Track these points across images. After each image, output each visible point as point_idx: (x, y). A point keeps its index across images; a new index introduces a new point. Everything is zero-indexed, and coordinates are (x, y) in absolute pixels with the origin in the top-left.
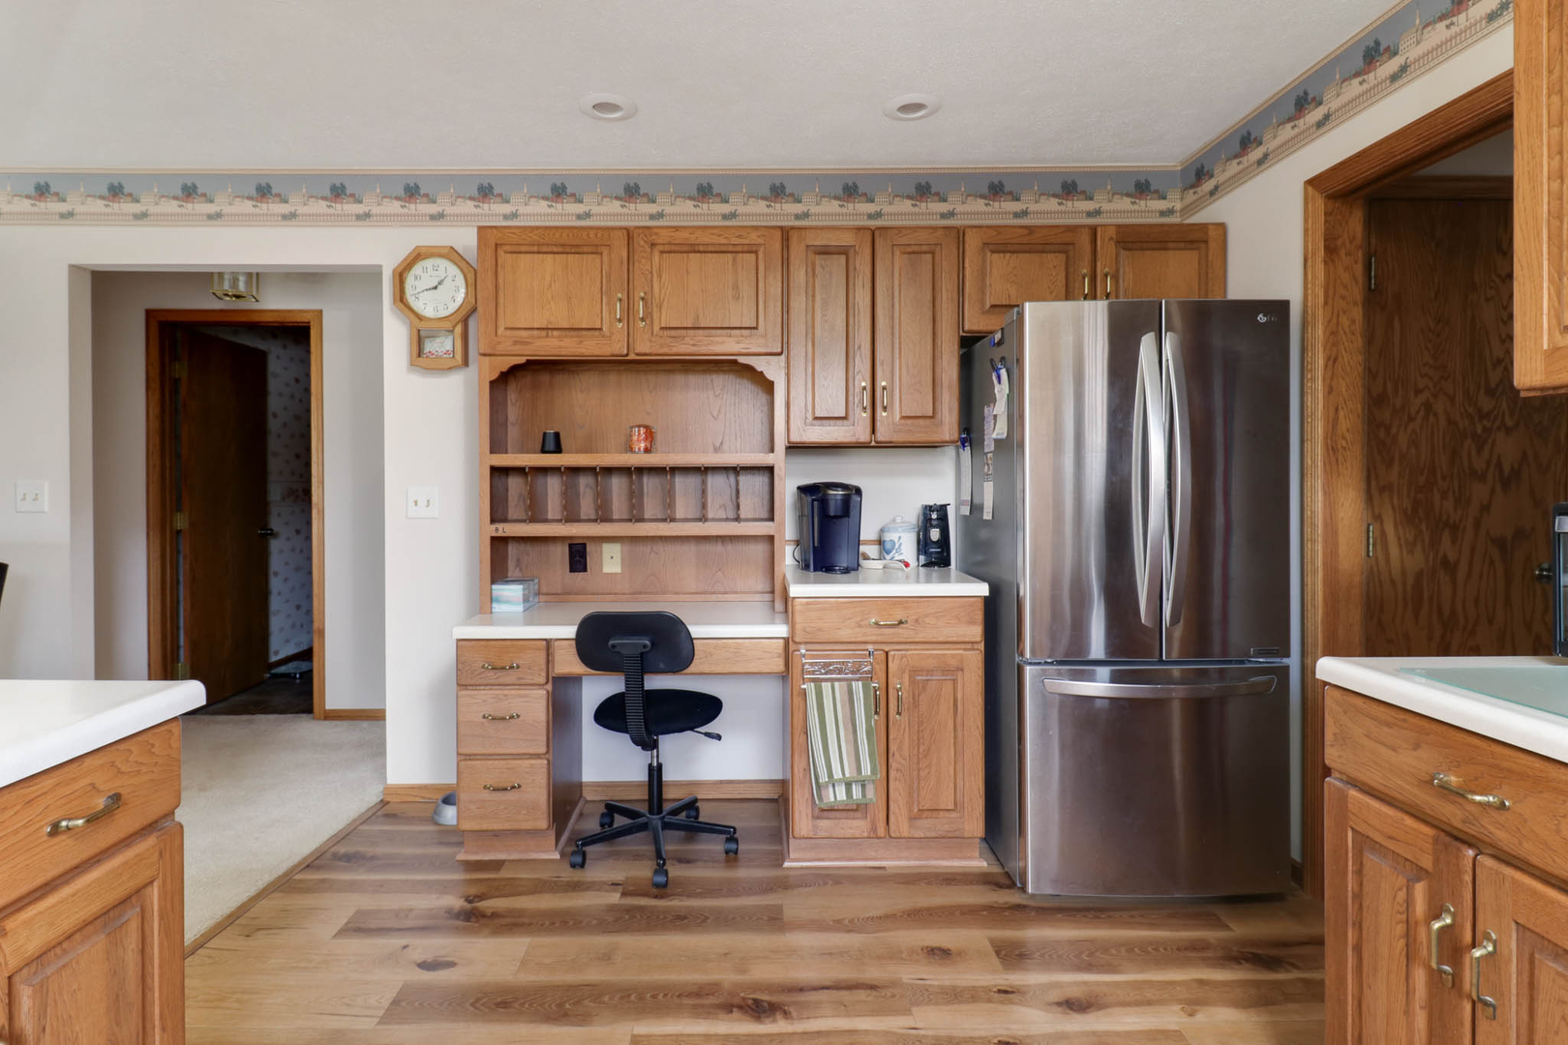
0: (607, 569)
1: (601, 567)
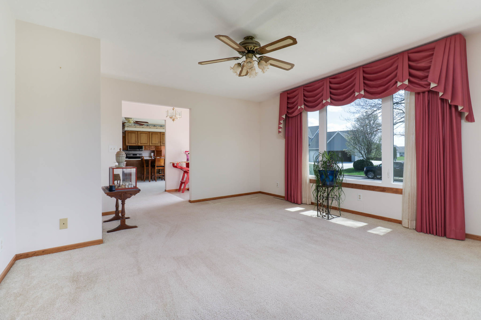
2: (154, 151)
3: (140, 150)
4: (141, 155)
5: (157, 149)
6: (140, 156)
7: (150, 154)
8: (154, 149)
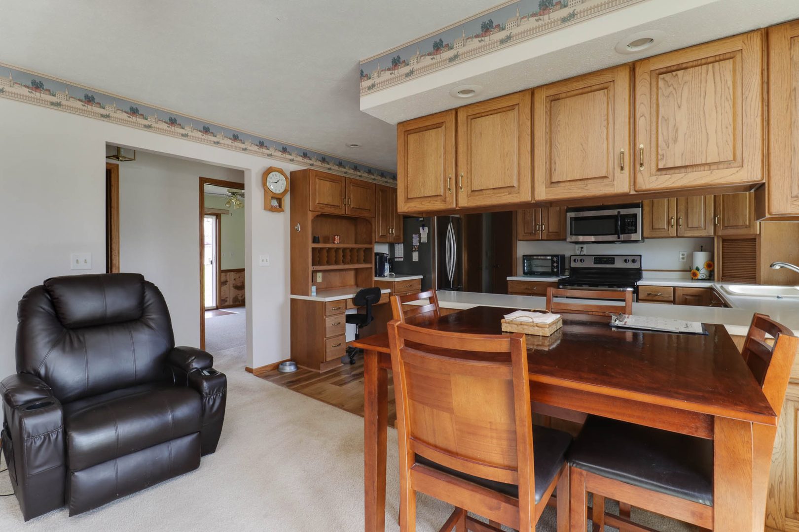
0: (318, 281)
1: (316, 280)
2: (710, 240)
3: (623, 237)
4: (633, 261)
5: (726, 228)
6: (630, 265)
7: (690, 257)
8: (709, 232)
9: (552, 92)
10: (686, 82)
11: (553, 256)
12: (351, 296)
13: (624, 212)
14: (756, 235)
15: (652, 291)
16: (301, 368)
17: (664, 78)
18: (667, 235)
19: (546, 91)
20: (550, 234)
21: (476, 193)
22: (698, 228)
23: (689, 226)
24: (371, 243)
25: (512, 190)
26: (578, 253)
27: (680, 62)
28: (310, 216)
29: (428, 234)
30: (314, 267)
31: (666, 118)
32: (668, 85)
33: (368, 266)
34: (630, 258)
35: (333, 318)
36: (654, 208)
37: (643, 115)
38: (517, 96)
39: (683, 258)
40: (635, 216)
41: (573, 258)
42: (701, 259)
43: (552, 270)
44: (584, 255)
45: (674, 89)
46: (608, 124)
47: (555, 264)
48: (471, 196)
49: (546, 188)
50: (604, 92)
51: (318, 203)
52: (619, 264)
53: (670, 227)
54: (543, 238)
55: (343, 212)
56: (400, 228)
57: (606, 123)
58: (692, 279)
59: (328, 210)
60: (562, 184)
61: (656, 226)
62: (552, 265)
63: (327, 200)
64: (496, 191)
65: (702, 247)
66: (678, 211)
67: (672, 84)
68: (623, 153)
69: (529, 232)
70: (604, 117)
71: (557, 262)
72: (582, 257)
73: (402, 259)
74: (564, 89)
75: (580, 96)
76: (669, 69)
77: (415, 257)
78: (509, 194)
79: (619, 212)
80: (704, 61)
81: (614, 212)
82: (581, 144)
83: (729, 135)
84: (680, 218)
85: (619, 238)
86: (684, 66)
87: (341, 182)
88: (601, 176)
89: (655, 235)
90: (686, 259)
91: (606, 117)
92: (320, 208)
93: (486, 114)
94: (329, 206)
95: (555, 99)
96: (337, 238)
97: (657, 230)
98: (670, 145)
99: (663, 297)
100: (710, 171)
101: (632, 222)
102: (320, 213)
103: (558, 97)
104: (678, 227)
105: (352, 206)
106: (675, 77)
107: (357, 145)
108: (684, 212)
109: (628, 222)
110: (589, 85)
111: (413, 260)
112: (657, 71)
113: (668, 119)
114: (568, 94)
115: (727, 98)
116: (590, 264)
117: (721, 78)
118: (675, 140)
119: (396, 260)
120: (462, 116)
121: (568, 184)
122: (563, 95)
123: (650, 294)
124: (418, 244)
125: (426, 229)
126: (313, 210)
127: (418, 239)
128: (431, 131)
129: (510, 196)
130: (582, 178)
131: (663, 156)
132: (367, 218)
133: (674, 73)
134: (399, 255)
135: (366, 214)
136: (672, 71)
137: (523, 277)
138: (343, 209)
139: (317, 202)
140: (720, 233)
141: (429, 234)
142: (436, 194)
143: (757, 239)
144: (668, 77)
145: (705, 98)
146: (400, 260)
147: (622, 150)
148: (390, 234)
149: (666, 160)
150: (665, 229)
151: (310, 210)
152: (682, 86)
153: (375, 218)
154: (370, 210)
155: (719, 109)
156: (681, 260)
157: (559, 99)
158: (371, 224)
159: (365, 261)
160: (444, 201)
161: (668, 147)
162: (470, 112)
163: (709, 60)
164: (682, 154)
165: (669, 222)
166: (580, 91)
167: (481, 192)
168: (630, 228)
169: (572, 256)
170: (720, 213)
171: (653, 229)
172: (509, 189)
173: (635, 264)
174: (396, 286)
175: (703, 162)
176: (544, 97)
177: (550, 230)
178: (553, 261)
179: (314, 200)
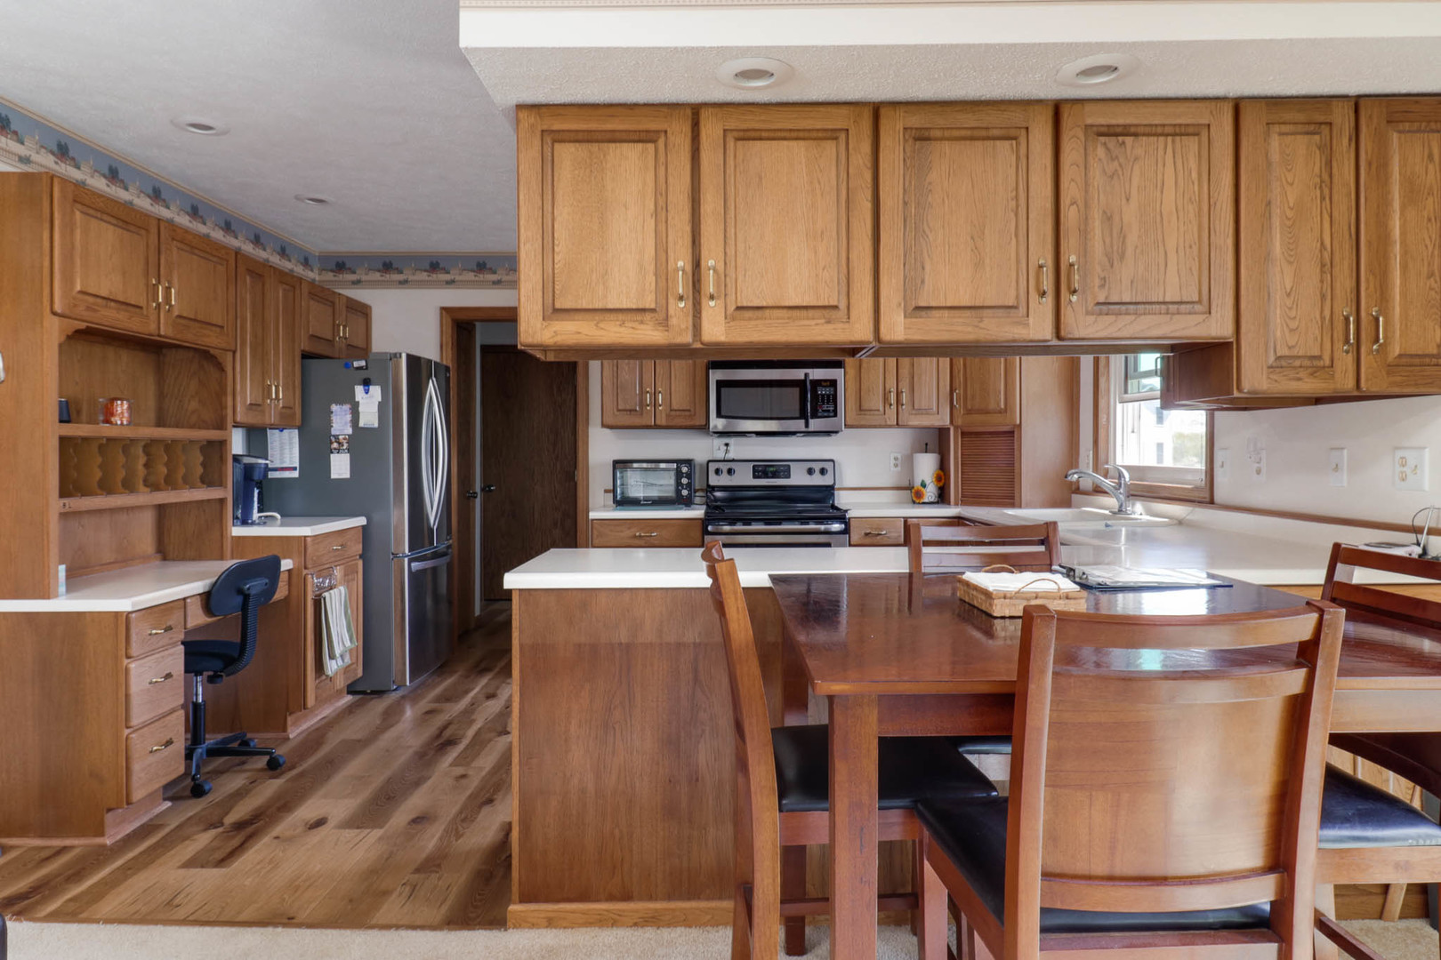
2: (942, 433)
3: (815, 424)
4: (823, 471)
5: (969, 412)
6: (817, 480)
7: (908, 463)
8: (943, 420)
9: (916, 120)
10: (1136, 159)
11: (679, 462)
12: (199, 587)
13: (817, 374)
14: (1015, 425)
15: (871, 528)
16: (12, 847)
17: (1105, 144)
18: (883, 423)
19: (904, 117)
20: (673, 413)
21: (748, 314)
22: (926, 412)
23: (916, 407)
24: (221, 425)
25: (833, 314)
26: (720, 455)
27: (1128, 121)
28: (53, 331)
29: (380, 404)
30: (66, 501)
31: (1109, 215)
32: (1111, 157)
33: (214, 494)
34: (817, 467)
35: (150, 661)
36: (862, 370)
37: (1075, 203)
38: (844, 111)
39: (896, 466)
40: (833, 383)
41: (712, 467)
42: (926, 466)
43: (678, 492)
44: (733, 460)
45: (1120, 165)
46: (1017, 206)
47: (685, 481)
48: (734, 319)
49: (905, 317)
50: (1012, 145)
51: (81, 292)
52: (798, 478)
53: (887, 406)
54: (658, 422)
55: (152, 328)
56: (294, 387)
57: (1015, 206)
58: (914, 502)
59: (112, 318)
60: (936, 313)
61: (865, 406)
62: (678, 483)
63: (107, 284)
64: (796, 313)
65: (927, 444)
66: (900, 379)
67: (1117, 157)
68: (1041, 267)
69: (628, 407)
70: (1011, 192)
71: (689, 476)
72: (730, 465)
73: (295, 474)
74: (940, 121)
75: (968, 142)
76: (1112, 130)
77: (340, 466)
78: (829, 322)
79: (806, 375)
80: (1159, 130)
81: (798, 374)
82: (972, 238)
83: (1194, 259)
84: (902, 392)
85: (807, 425)
86: (1133, 130)
87: (147, 230)
88: (1006, 304)
89: (864, 420)
90: (899, 465)
91: (1014, 193)
92: (88, 308)
93: (772, 134)
94: (113, 304)
95: (921, 137)
96: (122, 408)
97: (868, 413)
98: (1115, 263)
99: (889, 538)
100: (1169, 316)
101: (828, 396)
102: (83, 325)
103: (926, 134)
104: (900, 406)
105: (176, 313)
106: (1121, 145)
107: (210, 128)
108: (908, 380)
109: (823, 395)
110: (984, 125)
111: (333, 476)
112: (1095, 129)
113: (1111, 216)
114: (947, 134)
115: (1190, 199)
116: (744, 478)
117: (1183, 163)
118: (1122, 256)
119: (271, 475)
120: (711, 130)
121: (946, 313)
122: (938, 134)
123: (870, 533)
124: (350, 431)
125: (376, 391)
126: (67, 312)
127: (349, 417)
128: (625, 145)
129: (830, 326)
130: (973, 305)
131: (1105, 281)
132: (212, 351)
133: (1120, 138)
134: (282, 462)
135: (211, 340)
136: (1116, 135)
137: (614, 510)
138: (153, 317)
139: (78, 288)
140: (959, 422)
141: (381, 406)
142: (641, 307)
143: (1016, 433)
144: (1111, 142)
145: (1162, 192)
146: (287, 474)
147: (1041, 262)
148: (271, 400)
149: (1109, 288)
150: (878, 410)
151: (54, 313)
152: (1131, 163)
153: (234, 352)
154: (222, 327)
155: (1181, 214)
156: (893, 469)
157: (928, 139)
158: (222, 369)
159: (209, 480)
160: (665, 323)
161: (1112, 266)
162: (732, 124)
163: (1168, 130)
164: (1132, 282)
165: (886, 399)
166: (969, 133)
167: (759, 313)
168: (825, 407)
169: (709, 461)
170: (960, 387)
171: (860, 410)
172: (826, 312)
173: (826, 476)
174: (310, 550)
175: (1161, 300)
176: (900, 126)
177: (675, 406)
178: (681, 472)
179: (68, 279)
